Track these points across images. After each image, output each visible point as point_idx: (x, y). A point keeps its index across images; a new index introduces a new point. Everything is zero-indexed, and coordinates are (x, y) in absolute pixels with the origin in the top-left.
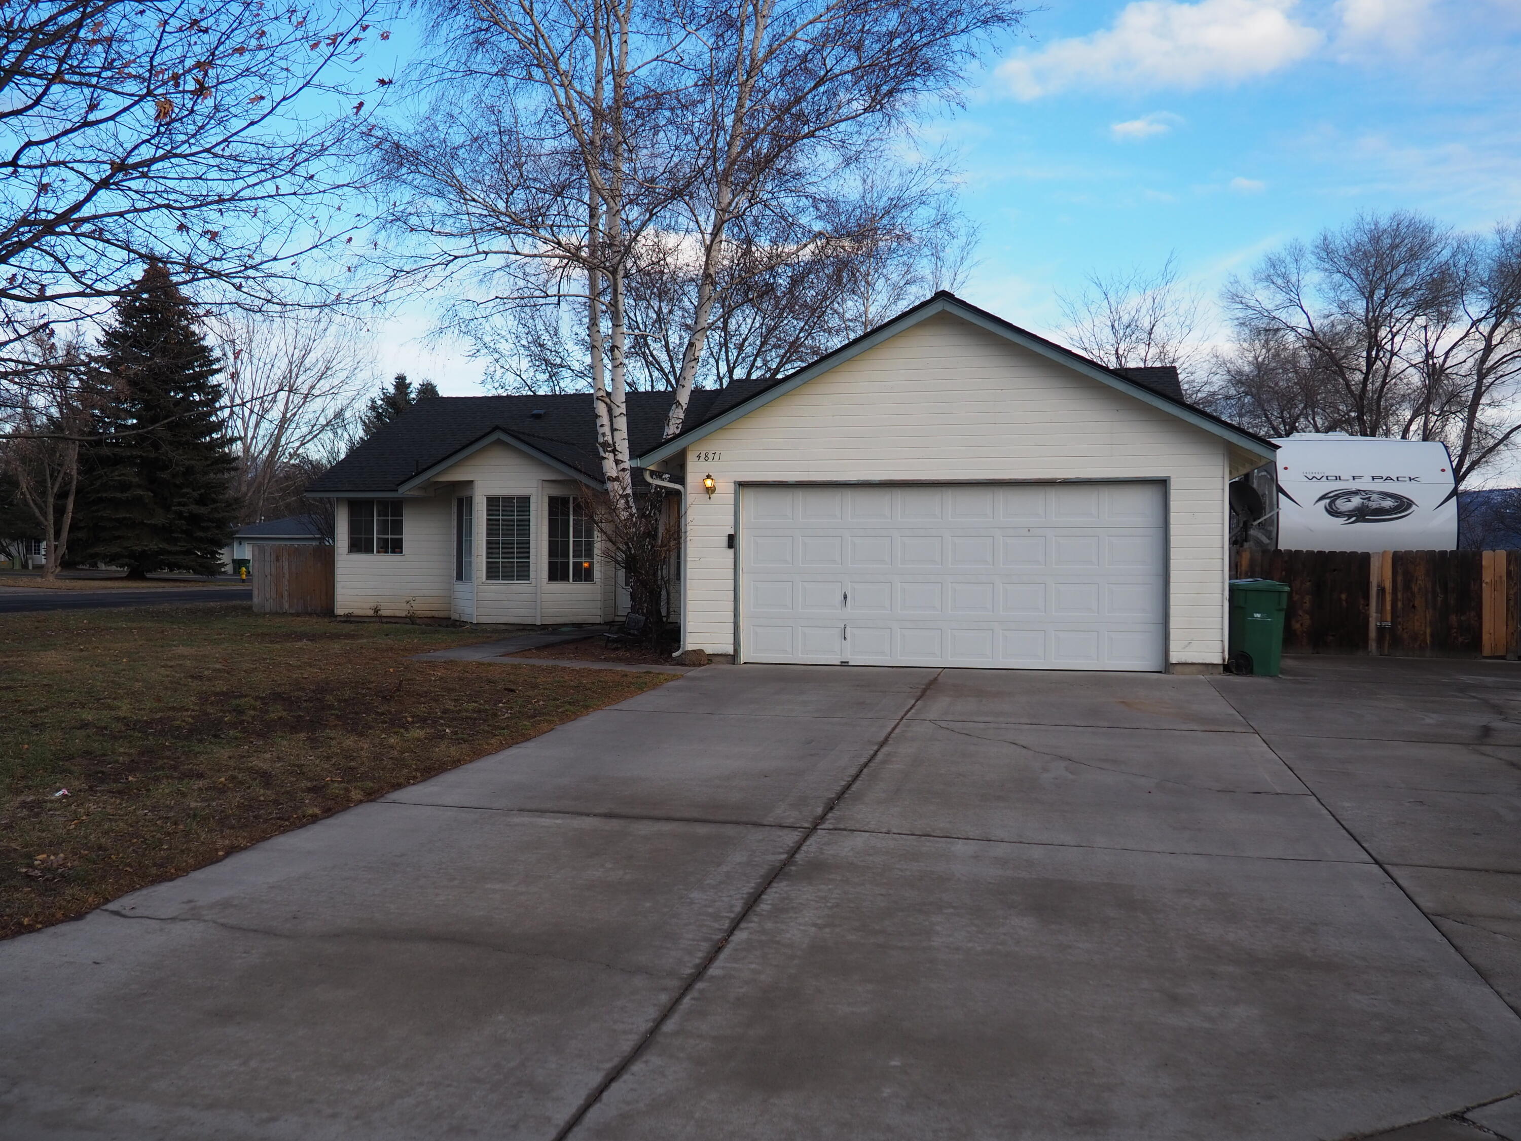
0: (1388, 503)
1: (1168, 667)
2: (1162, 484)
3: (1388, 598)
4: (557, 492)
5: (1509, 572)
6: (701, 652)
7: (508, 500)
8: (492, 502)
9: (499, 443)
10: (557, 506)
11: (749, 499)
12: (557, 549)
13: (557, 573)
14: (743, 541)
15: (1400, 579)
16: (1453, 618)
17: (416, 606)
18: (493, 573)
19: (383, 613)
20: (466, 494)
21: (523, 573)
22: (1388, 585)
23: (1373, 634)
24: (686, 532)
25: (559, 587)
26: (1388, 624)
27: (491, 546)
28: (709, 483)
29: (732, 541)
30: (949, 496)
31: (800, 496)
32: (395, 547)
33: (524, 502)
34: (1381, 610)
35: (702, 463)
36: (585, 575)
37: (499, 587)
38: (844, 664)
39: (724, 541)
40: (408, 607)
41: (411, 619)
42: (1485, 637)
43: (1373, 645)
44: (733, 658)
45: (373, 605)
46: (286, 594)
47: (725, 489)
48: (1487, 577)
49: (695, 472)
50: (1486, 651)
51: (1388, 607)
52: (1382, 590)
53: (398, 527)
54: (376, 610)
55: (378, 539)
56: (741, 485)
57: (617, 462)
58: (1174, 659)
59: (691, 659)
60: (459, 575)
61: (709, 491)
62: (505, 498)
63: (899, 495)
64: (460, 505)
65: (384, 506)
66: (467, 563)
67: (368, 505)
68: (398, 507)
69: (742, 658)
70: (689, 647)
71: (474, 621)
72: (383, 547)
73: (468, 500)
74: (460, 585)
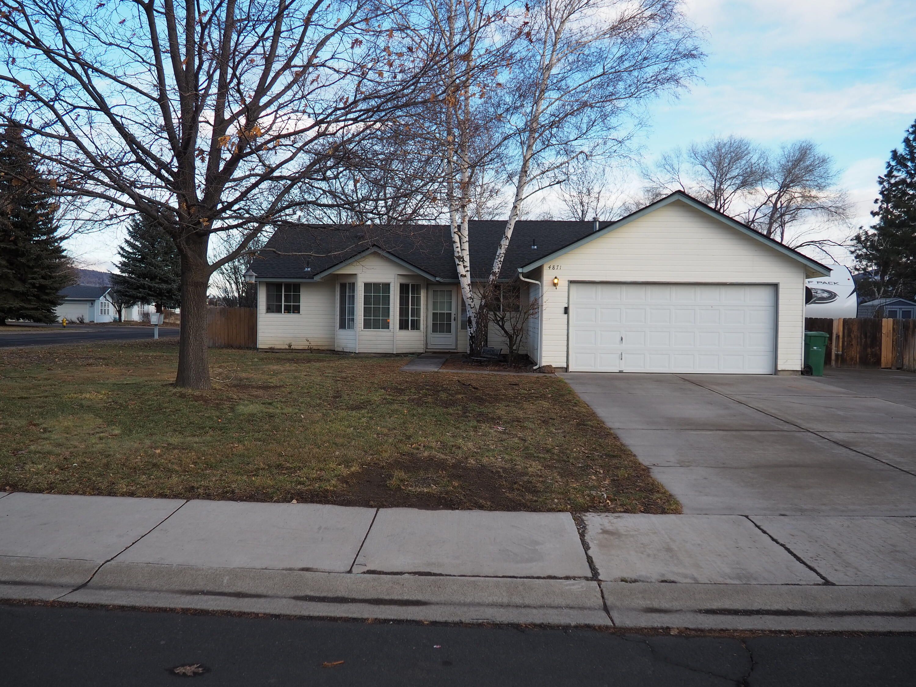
0: (826, 295)
1: (776, 371)
2: (775, 286)
3: (841, 340)
4: (404, 281)
5: (893, 329)
6: (550, 366)
7: (376, 285)
8: (367, 286)
9: (375, 254)
10: (404, 288)
11: (574, 289)
12: (403, 311)
13: (403, 325)
14: (571, 311)
15: (846, 331)
16: (869, 350)
17: (313, 344)
18: (367, 325)
19: (294, 347)
20: (352, 280)
21: (386, 326)
22: (841, 334)
23: (833, 357)
24: (542, 306)
25: (404, 333)
26: (840, 353)
27: (367, 311)
28: (556, 281)
29: (566, 310)
30: (674, 289)
31: (599, 288)
32: (296, 310)
33: (387, 286)
34: (837, 346)
35: (551, 270)
36: (415, 326)
37: (371, 333)
38: (621, 372)
39: (563, 310)
40: (308, 343)
41: (311, 350)
42: (883, 359)
43: (833, 363)
44: (566, 369)
45: (288, 342)
47: (563, 284)
48: (884, 331)
49: (548, 275)
50: (883, 366)
51: (841, 345)
52: (838, 337)
53: (297, 299)
54: (290, 346)
55: (284, 305)
56: (571, 282)
57: (465, 267)
58: (779, 368)
59: (549, 369)
60: (342, 326)
61: (555, 285)
62: (375, 284)
63: (649, 289)
64: (343, 286)
65: (288, 286)
66: (349, 319)
67: (278, 286)
68: (297, 288)
69: (570, 369)
70: (544, 364)
71: (357, 352)
72: (288, 310)
73: (349, 284)
74: (343, 332)
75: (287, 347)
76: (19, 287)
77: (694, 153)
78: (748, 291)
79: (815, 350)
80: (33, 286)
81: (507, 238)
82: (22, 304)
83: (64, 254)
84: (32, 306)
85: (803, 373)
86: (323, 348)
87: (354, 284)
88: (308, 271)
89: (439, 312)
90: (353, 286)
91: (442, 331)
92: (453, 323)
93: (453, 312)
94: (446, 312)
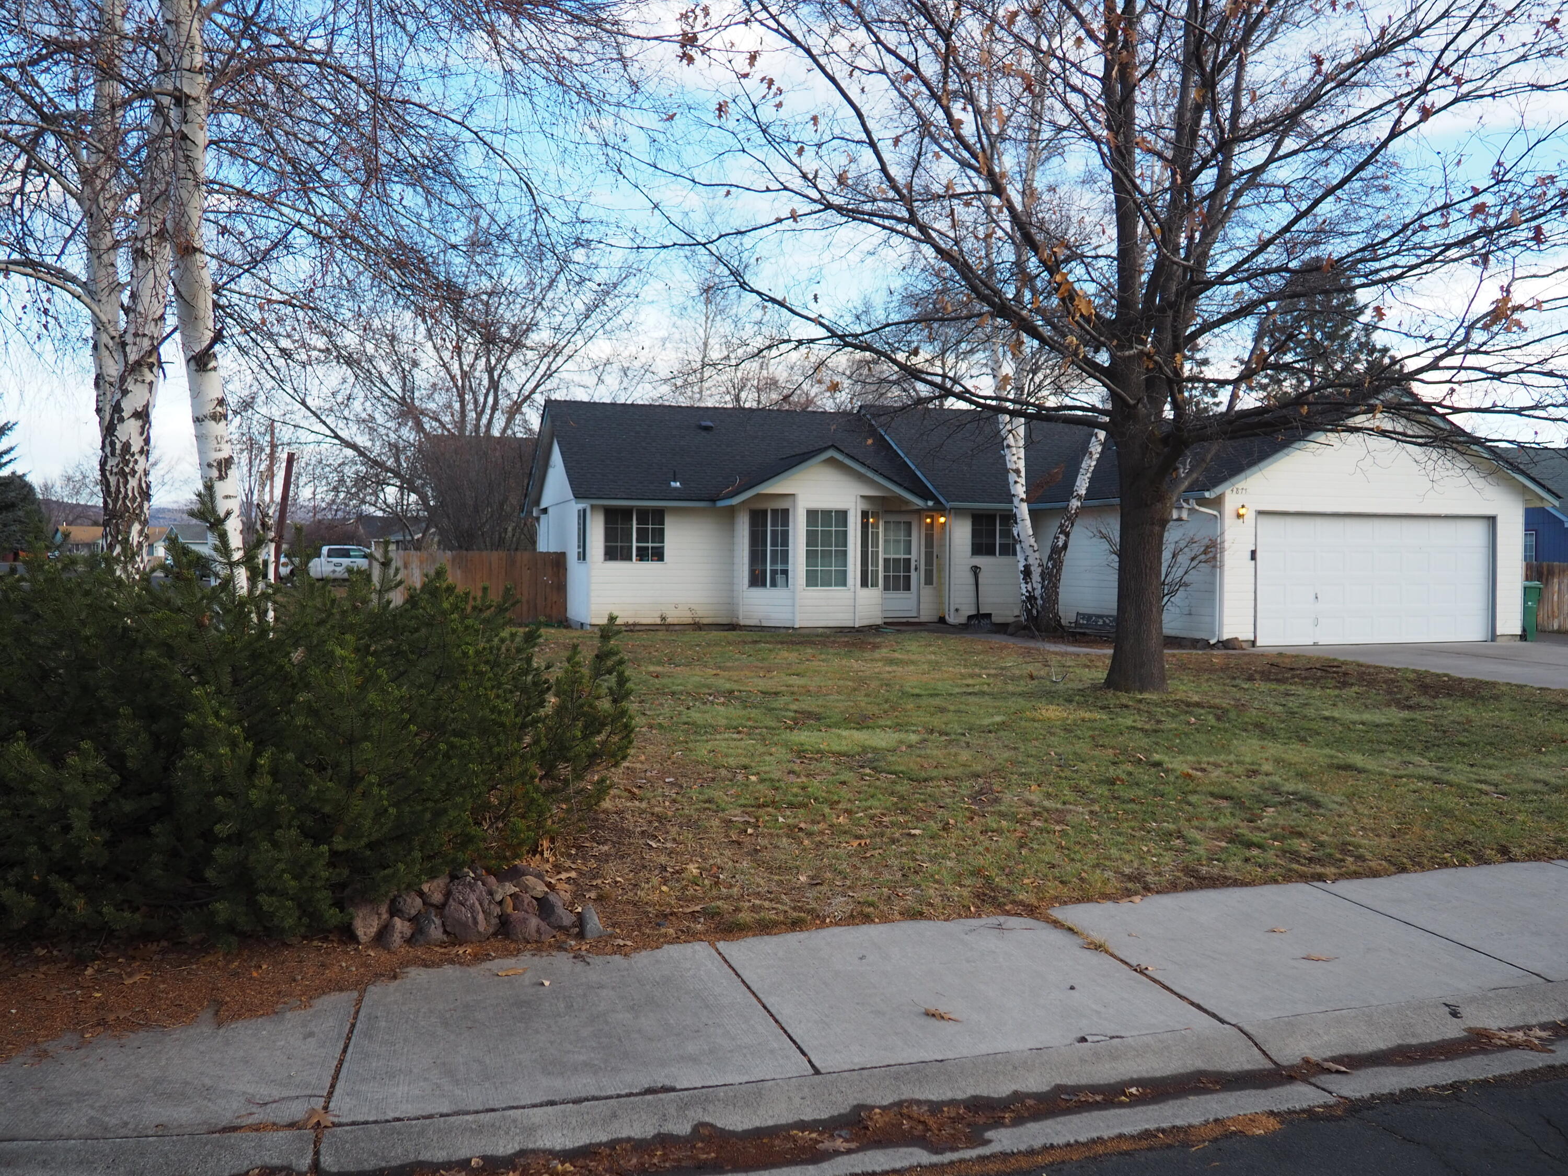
1: (1494, 637)
2: (1492, 519)
4: (864, 506)
6: (1234, 639)
7: (827, 513)
8: (812, 515)
9: (831, 462)
10: (863, 518)
11: (1265, 522)
12: (863, 557)
13: (864, 581)
14: (1259, 555)
17: (700, 614)
18: (812, 580)
20: (783, 506)
21: (842, 580)
24: (1223, 548)
25: (865, 591)
27: (811, 556)
28: (1242, 511)
29: (1253, 555)
31: (1289, 523)
32: (659, 555)
33: (842, 515)
35: (1235, 495)
36: (875, 580)
37: (819, 594)
38: (1315, 644)
39: (1249, 555)
40: (689, 614)
41: (698, 626)
44: (1253, 643)
45: (660, 613)
47: (1250, 515)
49: (1231, 503)
53: (659, 535)
54: (664, 619)
55: (638, 548)
56: (1260, 513)
57: (1022, 486)
58: (1498, 633)
60: (758, 582)
61: (1239, 516)
63: (1349, 522)
64: (758, 518)
65: (643, 515)
66: (774, 572)
67: (626, 513)
68: (659, 516)
69: (1258, 643)
70: (1225, 637)
71: (797, 626)
72: (643, 555)
73: (775, 512)
74: (758, 592)
75: (658, 621)
78: (1460, 524)
85: (1523, 637)
86: (705, 621)
87: (786, 512)
88: (676, 489)
89: (892, 556)
90: (783, 516)
91: (896, 588)
92: (913, 575)
93: (914, 556)
94: (903, 556)
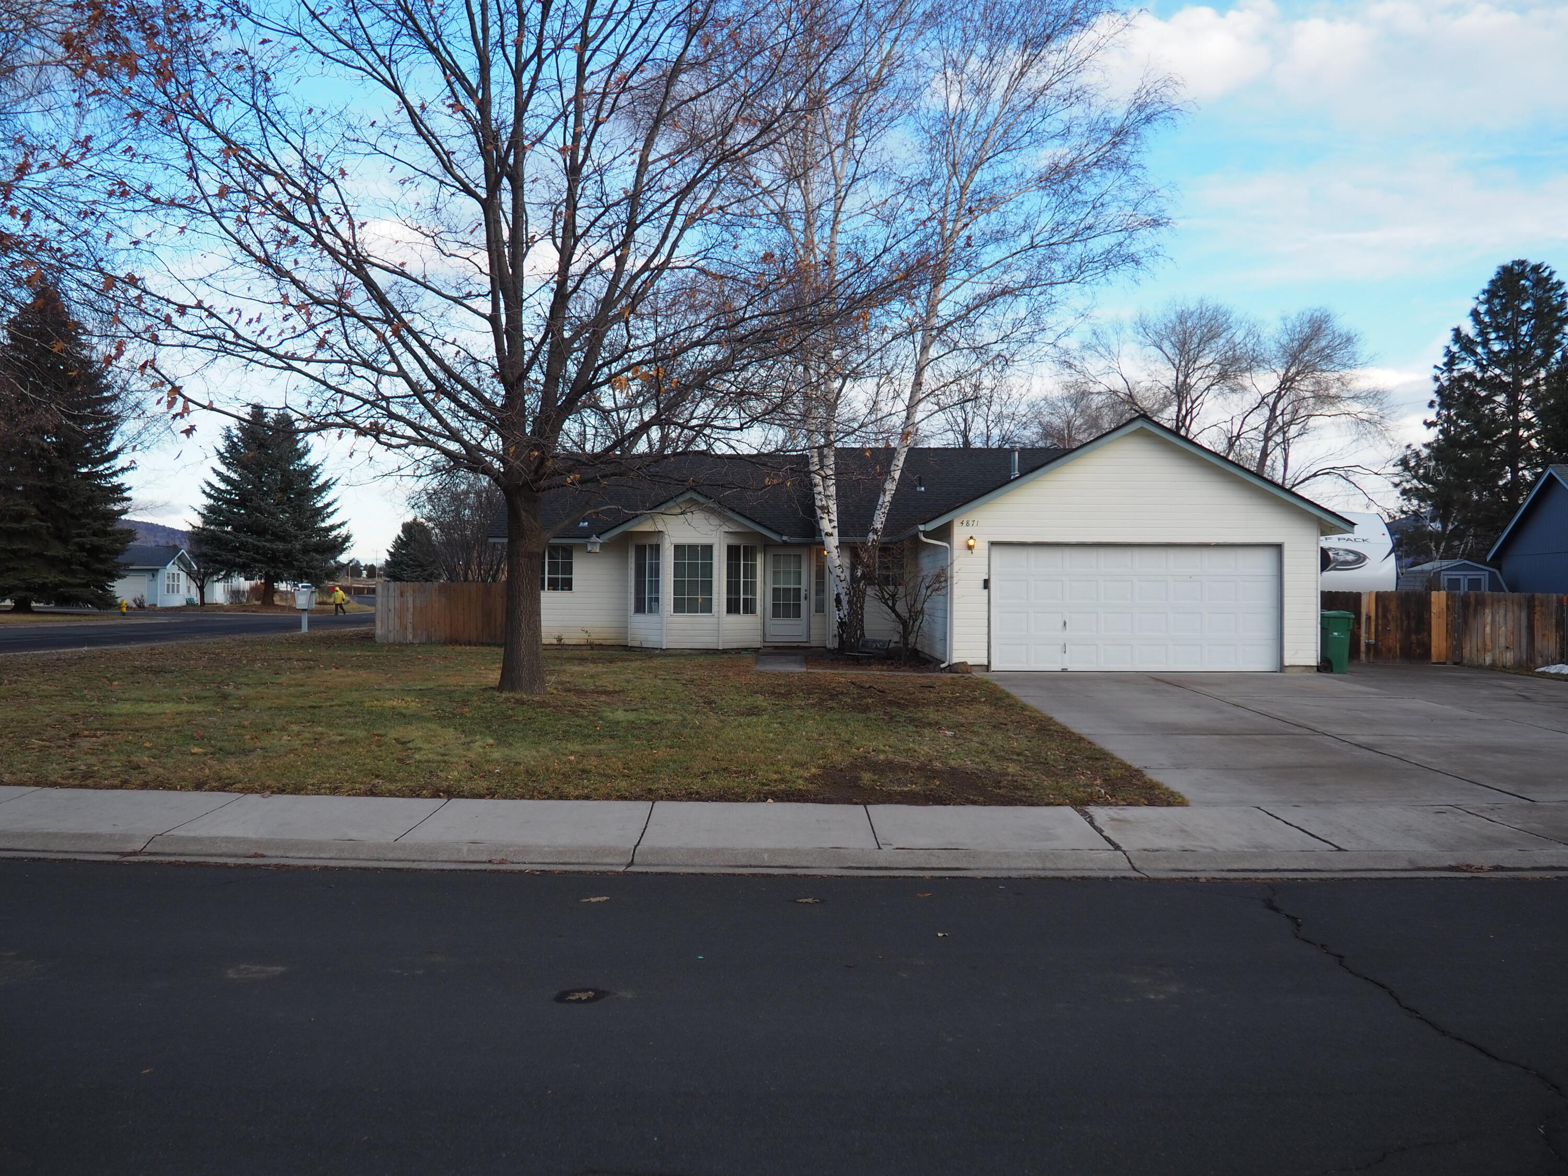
0: (1351, 557)
1: (1282, 668)
2: (1279, 547)
3: (1373, 624)
4: (733, 541)
5: (1447, 606)
6: (964, 664)
7: (693, 548)
8: (678, 548)
9: (691, 501)
10: (733, 552)
11: (997, 553)
12: (732, 587)
13: (733, 608)
14: (992, 584)
15: (1380, 610)
16: (1414, 637)
17: (594, 636)
18: (679, 607)
19: (567, 642)
20: (653, 541)
21: (707, 607)
22: (1373, 614)
23: (1363, 648)
24: (952, 577)
25: (734, 618)
26: (1373, 641)
27: (678, 587)
28: (971, 542)
29: (986, 584)
30: (1137, 553)
31: (1033, 553)
32: (567, 585)
33: (708, 549)
34: (1368, 631)
35: (964, 528)
36: (749, 608)
37: (686, 619)
38: (1064, 670)
39: (981, 584)
40: (586, 636)
41: (591, 646)
42: (1433, 649)
43: (1363, 656)
44: (988, 667)
45: (557, 635)
46: (410, 626)
47: (981, 546)
48: (1434, 609)
49: (960, 534)
50: (1434, 660)
51: (1373, 630)
52: (1369, 618)
53: (568, 569)
54: (560, 639)
55: (549, 578)
56: (993, 544)
57: (830, 521)
58: (1287, 663)
59: (961, 668)
60: (640, 608)
61: (970, 548)
62: (690, 546)
63: (1102, 552)
64: (641, 551)
65: (554, 549)
66: (650, 599)
68: (568, 552)
69: (993, 668)
70: (955, 660)
71: (664, 647)
72: (554, 585)
73: (651, 546)
74: (640, 618)
75: (555, 642)
76: (57, 550)
77: (1143, 326)
78: (1241, 553)
79: (1335, 637)
80: (81, 547)
81: (894, 479)
82: (62, 578)
83: (126, 495)
84: (78, 581)
85: (1319, 669)
86: (609, 642)
87: (658, 546)
88: (583, 528)
89: (782, 586)
90: (656, 549)
91: (787, 616)
92: (803, 603)
93: (803, 586)
94: (792, 586)
